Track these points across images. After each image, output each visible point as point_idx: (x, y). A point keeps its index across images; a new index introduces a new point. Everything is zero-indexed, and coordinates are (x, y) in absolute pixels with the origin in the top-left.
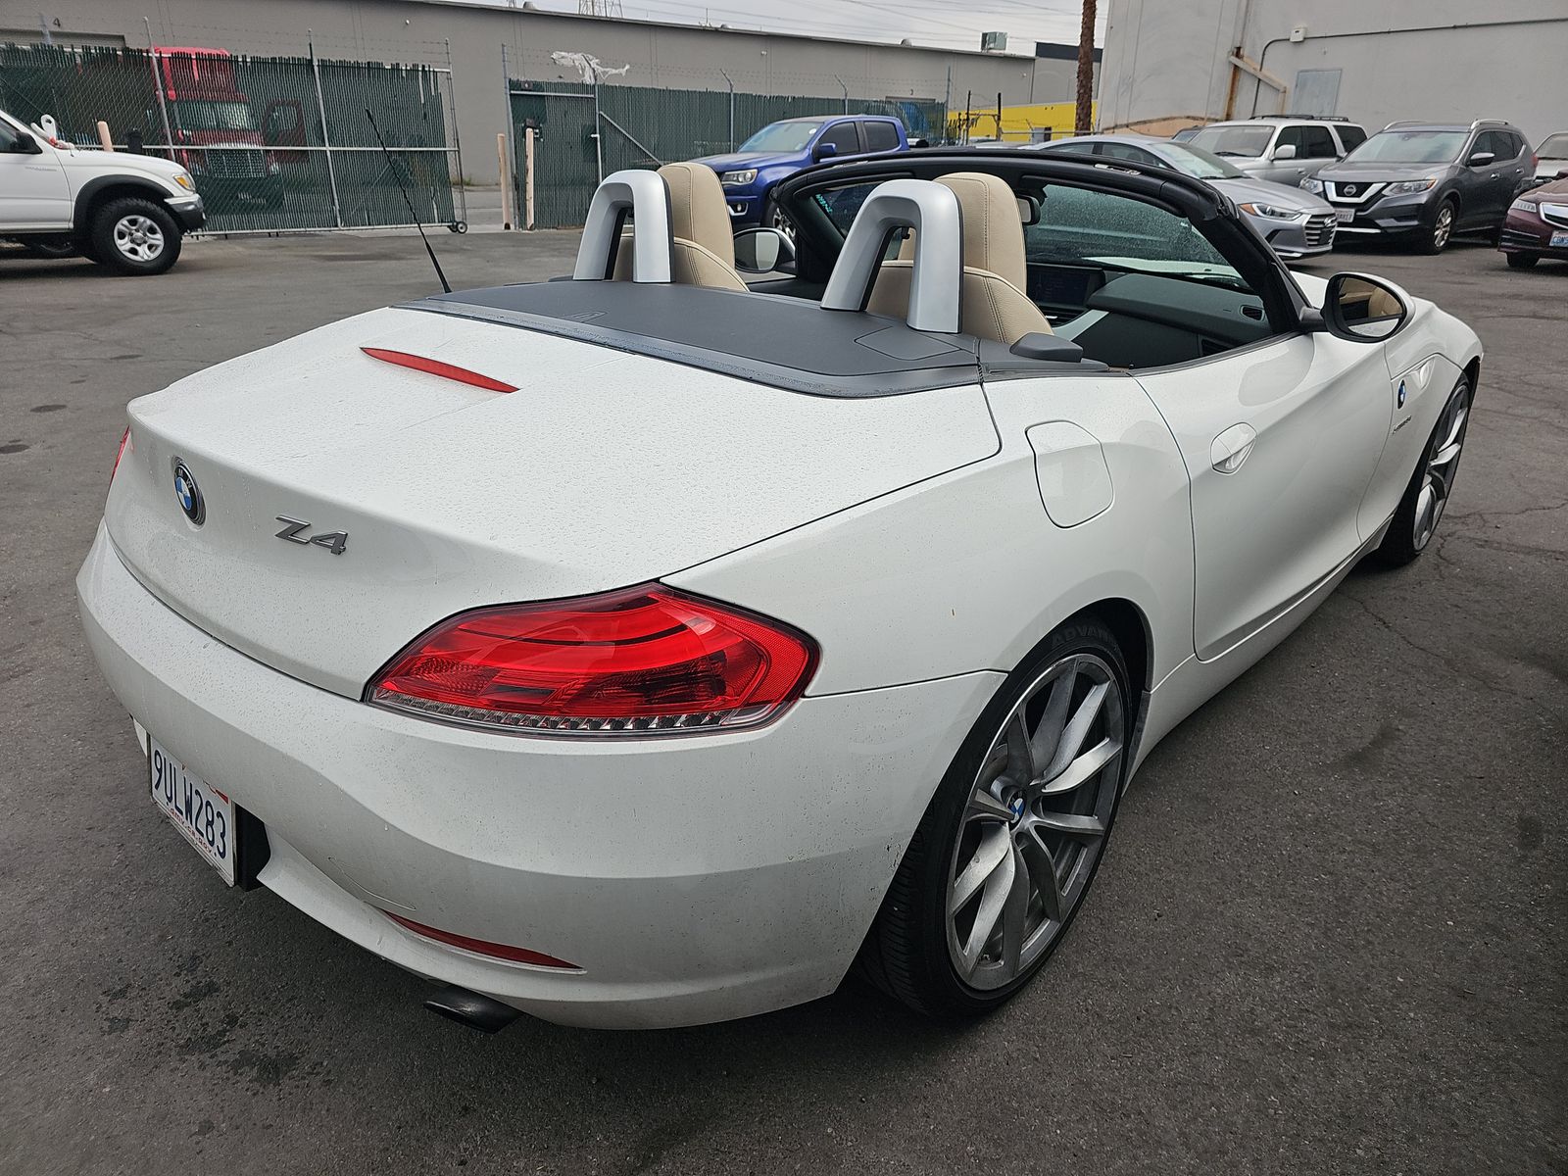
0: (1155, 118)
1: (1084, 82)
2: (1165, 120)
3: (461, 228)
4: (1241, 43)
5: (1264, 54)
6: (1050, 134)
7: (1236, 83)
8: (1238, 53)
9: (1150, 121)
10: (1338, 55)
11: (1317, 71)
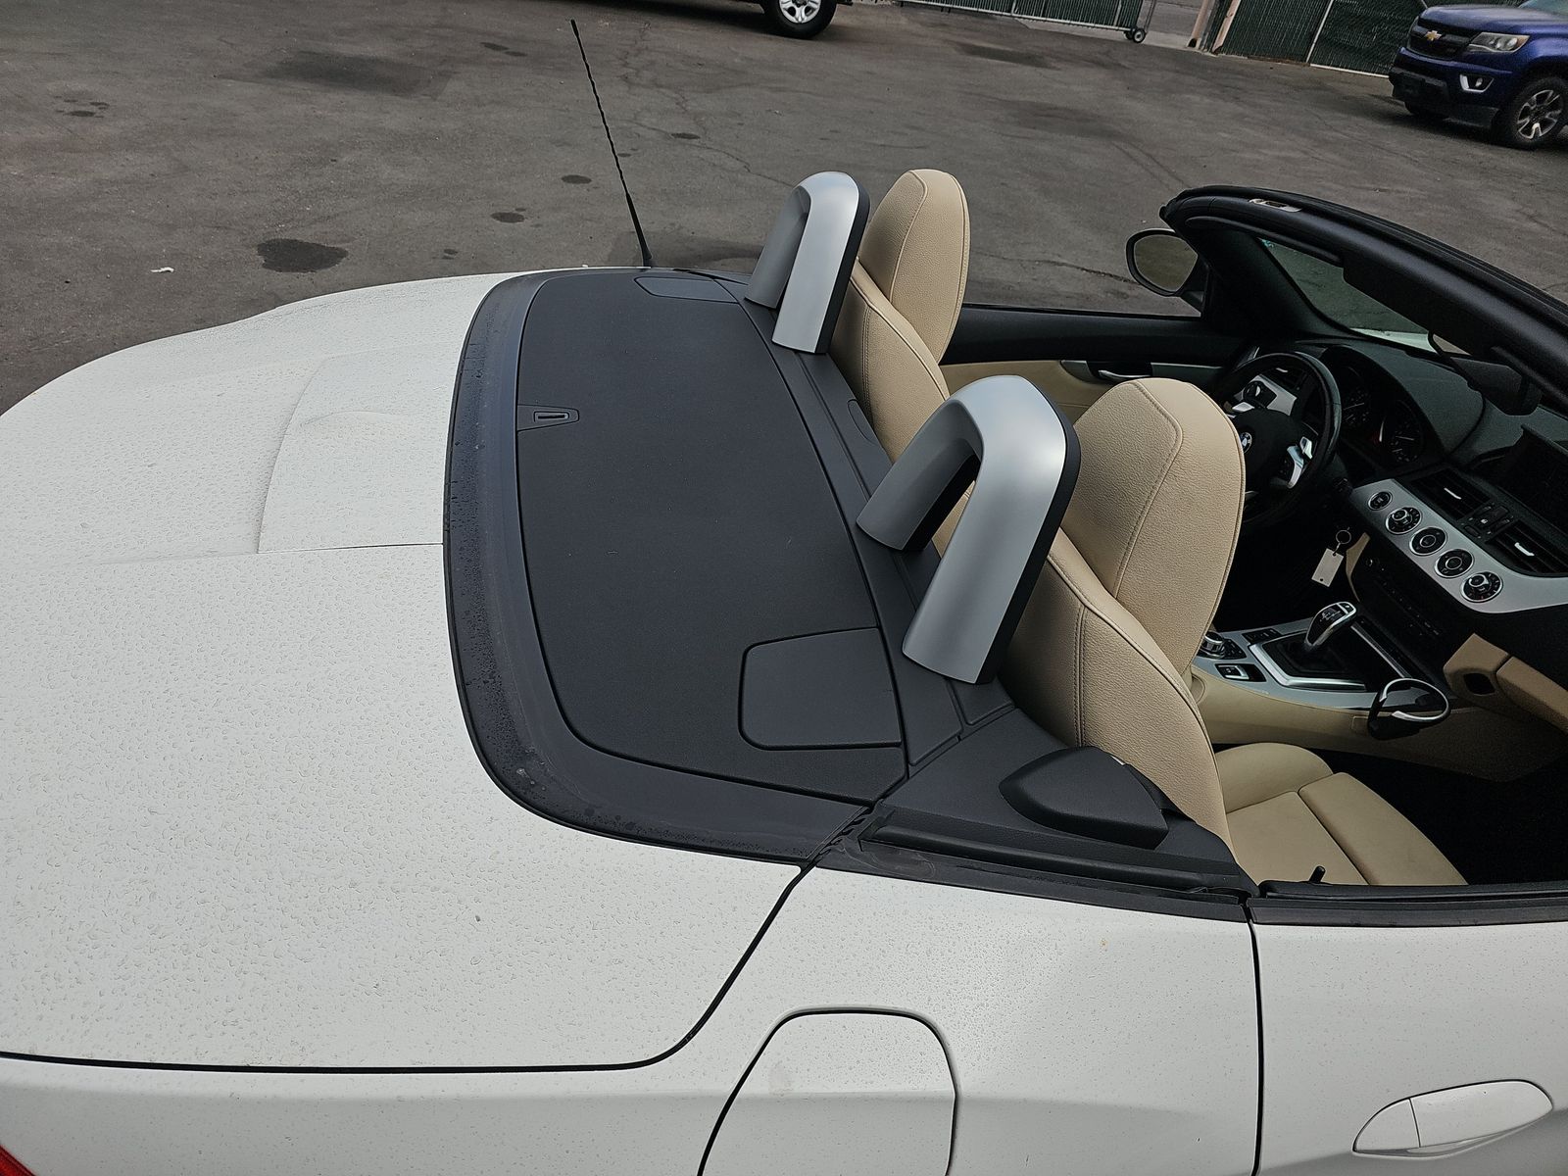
3: (1139, 36)
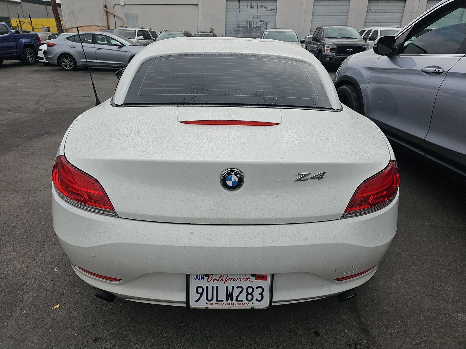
0: (85, 25)
1: (56, 13)
2: (88, 26)
4: (106, 4)
5: (114, 8)
6: (50, 29)
7: (108, 16)
8: (106, 7)
9: (84, 26)
10: (135, 10)
11: (130, 14)
